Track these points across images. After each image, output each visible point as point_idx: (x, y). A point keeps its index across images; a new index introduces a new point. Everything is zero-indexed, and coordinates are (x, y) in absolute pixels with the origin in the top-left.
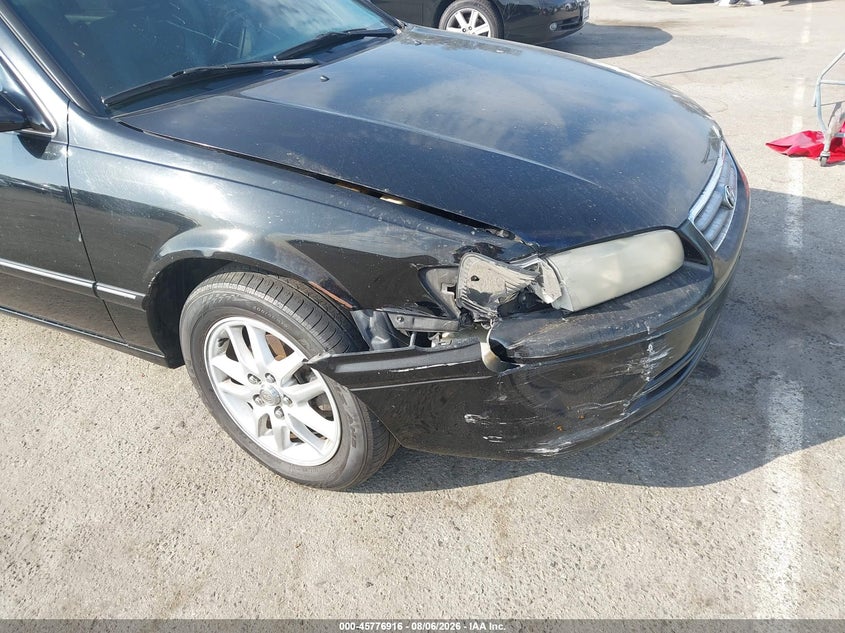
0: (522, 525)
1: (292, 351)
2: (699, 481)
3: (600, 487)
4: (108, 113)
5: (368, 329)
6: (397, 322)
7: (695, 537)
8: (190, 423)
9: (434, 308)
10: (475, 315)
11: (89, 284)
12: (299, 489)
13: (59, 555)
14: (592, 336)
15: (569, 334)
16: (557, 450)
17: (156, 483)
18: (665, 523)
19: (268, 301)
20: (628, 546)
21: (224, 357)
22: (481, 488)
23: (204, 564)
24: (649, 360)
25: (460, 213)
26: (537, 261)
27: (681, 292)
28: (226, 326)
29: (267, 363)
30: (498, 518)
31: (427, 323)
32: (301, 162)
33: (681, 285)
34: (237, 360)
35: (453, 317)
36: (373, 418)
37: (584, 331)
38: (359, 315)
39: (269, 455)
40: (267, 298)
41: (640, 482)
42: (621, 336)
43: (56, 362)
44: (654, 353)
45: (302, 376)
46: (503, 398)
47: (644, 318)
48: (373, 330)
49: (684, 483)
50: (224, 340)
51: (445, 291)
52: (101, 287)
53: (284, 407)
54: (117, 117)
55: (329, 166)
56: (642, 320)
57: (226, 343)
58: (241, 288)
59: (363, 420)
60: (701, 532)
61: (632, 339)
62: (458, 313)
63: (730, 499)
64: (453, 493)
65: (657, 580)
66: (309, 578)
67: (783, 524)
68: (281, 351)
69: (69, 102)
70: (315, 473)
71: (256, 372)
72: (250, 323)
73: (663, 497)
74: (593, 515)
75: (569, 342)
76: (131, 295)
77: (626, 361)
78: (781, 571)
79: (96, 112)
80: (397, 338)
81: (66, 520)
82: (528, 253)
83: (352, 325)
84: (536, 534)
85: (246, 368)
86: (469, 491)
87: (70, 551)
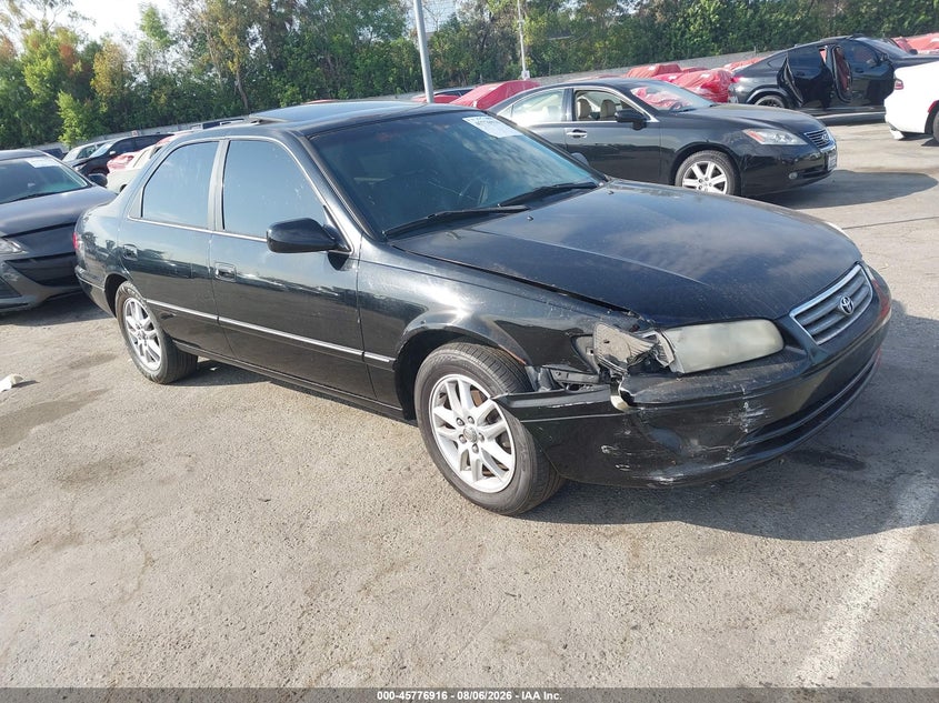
0: (652, 552)
1: (486, 398)
2: (812, 538)
3: (724, 534)
4: (386, 240)
5: (537, 381)
6: (555, 375)
7: (795, 572)
8: (413, 469)
9: (581, 364)
10: (611, 372)
11: (359, 353)
12: (487, 514)
13: (317, 536)
14: (696, 391)
15: (679, 388)
16: (671, 480)
17: (386, 503)
18: (772, 561)
19: (473, 360)
20: (735, 572)
21: (442, 408)
22: (626, 526)
23: (412, 551)
24: (746, 415)
25: (601, 299)
26: (654, 333)
27: (777, 367)
28: (444, 383)
29: (470, 408)
30: (634, 545)
31: (577, 378)
32: (502, 270)
33: (777, 363)
34: (450, 409)
35: (596, 373)
36: (537, 448)
37: (691, 387)
38: (530, 369)
39: (467, 486)
40: (472, 358)
41: (761, 534)
42: (720, 393)
43: (323, 426)
44: (749, 410)
45: (492, 418)
46: (628, 433)
47: (741, 381)
48: (540, 382)
49: (799, 538)
50: (443, 394)
51: (589, 353)
52: (367, 355)
53: (479, 443)
54: (391, 243)
55: (519, 271)
56: (737, 383)
57: (444, 397)
58: (457, 352)
59: (530, 449)
60: (801, 569)
61: (729, 396)
62: (598, 370)
63: (836, 551)
64: (603, 528)
65: (752, 594)
66: (484, 565)
67: (877, 572)
68: (478, 399)
69: (363, 233)
70: (497, 498)
71: (462, 416)
72: (460, 378)
73: (777, 545)
74: (713, 551)
75: (678, 394)
76: (386, 359)
77: (727, 414)
78: (862, 600)
79: (378, 239)
80: (555, 385)
81: (324, 517)
82: (646, 327)
83: (525, 376)
84: (662, 557)
85: (455, 413)
86: (617, 527)
87: (324, 535)
